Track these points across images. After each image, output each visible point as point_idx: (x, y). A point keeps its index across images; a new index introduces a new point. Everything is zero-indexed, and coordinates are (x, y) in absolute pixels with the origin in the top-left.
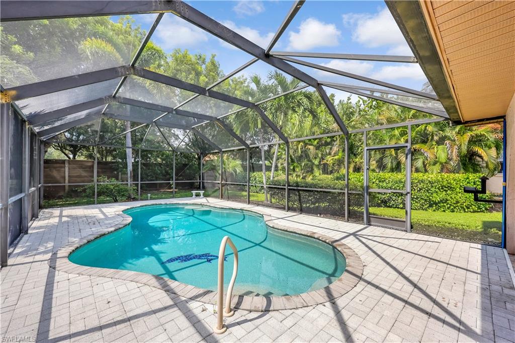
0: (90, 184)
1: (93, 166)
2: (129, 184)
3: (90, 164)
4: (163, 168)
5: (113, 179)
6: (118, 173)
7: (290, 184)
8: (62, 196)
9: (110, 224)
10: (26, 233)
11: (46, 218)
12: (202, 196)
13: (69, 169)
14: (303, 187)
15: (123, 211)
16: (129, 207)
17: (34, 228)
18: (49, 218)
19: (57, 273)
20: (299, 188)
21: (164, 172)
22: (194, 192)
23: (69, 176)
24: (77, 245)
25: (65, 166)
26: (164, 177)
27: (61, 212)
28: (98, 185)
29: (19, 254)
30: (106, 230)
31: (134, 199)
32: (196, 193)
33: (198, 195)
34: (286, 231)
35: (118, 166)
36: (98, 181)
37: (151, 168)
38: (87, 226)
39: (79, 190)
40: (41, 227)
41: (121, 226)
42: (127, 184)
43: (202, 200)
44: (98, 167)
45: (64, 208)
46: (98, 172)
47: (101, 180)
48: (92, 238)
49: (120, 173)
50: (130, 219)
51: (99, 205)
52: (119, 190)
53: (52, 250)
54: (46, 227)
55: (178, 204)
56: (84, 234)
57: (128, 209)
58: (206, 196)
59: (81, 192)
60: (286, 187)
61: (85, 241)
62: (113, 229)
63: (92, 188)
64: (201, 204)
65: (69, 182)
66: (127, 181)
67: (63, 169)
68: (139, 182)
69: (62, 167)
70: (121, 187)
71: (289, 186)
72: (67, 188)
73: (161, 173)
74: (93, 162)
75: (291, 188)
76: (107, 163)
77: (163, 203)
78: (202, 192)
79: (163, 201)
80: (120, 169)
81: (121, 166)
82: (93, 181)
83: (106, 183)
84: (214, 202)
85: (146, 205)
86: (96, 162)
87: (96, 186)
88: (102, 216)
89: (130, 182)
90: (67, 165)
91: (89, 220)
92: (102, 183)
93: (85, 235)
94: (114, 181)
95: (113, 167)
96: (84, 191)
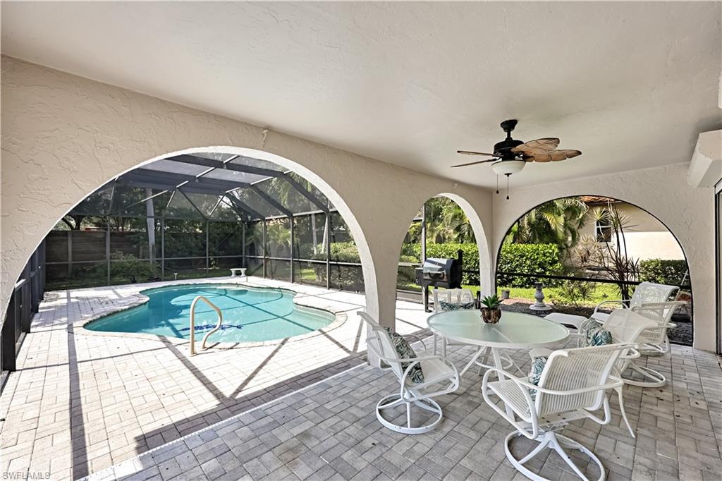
0: (102, 262)
1: (105, 238)
2: (151, 261)
3: (101, 236)
4: (199, 240)
5: (131, 255)
6: (139, 247)
7: (332, 259)
8: (65, 277)
9: (124, 303)
10: (37, 312)
11: (52, 300)
12: (243, 275)
13: (73, 242)
14: (342, 261)
15: (140, 292)
16: (149, 288)
17: (43, 308)
18: (56, 300)
19: (75, 336)
20: (339, 263)
21: (200, 244)
22: (233, 270)
23: (73, 252)
24: (90, 319)
25: (67, 239)
26: (201, 251)
27: (68, 294)
28: (111, 263)
29: (37, 326)
30: (119, 308)
31: (158, 280)
32: (236, 271)
33: (238, 274)
34: (307, 306)
35: (138, 238)
36: (111, 258)
37: (182, 240)
38: (100, 305)
39: (88, 270)
40: (49, 307)
41: (135, 305)
42: (149, 261)
43: (242, 280)
44: (111, 239)
45: (70, 290)
46: (111, 246)
47: (116, 257)
48: (105, 314)
49: (141, 247)
50: (148, 299)
51: (113, 287)
52: (138, 269)
53: (67, 323)
54: (55, 307)
55: (210, 284)
56: (96, 311)
57: (147, 290)
58: (248, 274)
59: (90, 272)
60: (327, 262)
61: (99, 316)
62: (127, 307)
63: (104, 267)
64: (236, 284)
65: (73, 260)
66: (149, 258)
67: (65, 243)
68: (163, 259)
69: (63, 241)
70: (142, 265)
71: (331, 261)
72: (70, 267)
73: (197, 246)
74: (105, 233)
75: (332, 263)
76: (123, 234)
77: (190, 283)
78: (243, 270)
79: (191, 282)
80: (141, 242)
81: (142, 238)
82: (105, 258)
83: (122, 260)
84: (254, 281)
85: (169, 286)
86: (108, 233)
87: (109, 264)
88: (116, 297)
89: (152, 258)
90: (70, 238)
91: (102, 301)
92: (116, 261)
93: (98, 312)
94: (132, 258)
95: (132, 239)
96: (94, 270)
